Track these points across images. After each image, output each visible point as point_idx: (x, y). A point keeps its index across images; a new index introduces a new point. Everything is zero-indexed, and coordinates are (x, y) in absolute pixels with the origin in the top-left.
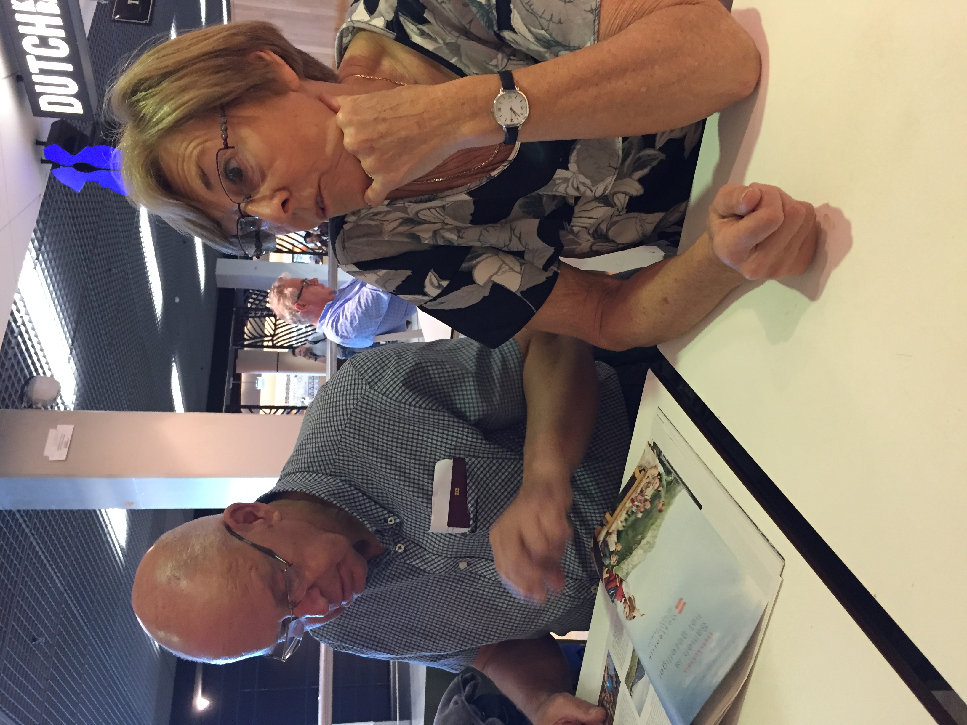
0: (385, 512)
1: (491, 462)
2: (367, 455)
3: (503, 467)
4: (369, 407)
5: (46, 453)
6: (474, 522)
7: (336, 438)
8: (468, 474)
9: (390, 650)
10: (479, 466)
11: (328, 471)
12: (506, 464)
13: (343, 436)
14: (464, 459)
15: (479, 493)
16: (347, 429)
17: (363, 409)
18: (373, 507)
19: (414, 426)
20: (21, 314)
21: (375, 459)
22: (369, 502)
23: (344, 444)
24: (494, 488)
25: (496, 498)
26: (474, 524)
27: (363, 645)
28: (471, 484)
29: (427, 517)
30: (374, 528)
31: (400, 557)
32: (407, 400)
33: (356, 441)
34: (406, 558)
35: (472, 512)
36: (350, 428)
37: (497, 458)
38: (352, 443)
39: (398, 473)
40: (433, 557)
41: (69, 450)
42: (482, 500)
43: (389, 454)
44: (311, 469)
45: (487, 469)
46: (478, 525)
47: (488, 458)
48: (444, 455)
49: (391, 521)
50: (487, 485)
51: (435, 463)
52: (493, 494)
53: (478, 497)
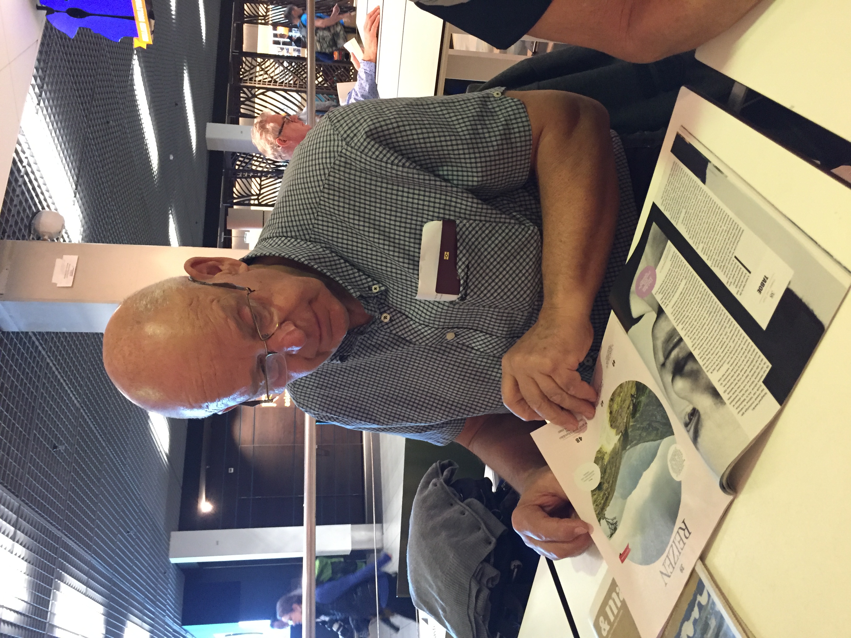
0: (369, 279)
1: (484, 225)
2: (349, 218)
3: (497, 232)
4: (348, 166)
5: (54, 280)
6: (464, 289)
7: (314, 201)
8: (458, 237)
9: (375, 420)
10: (470, 229)
11: (307, 237)
12: (500, 228)
13: (322, 198)
14: (454, 221)
15: (470, 258)
16: (326, 191)
17: (342, 169)
18: (357, 275)
19: (398, 186)
20: (26, 155)
21: (356, 222)
22: (352, 269)
23: (323, 207)
24: (486, 253)
25: (488, 264)
26: (464, 291)
27: (348, 416)
28: (461, 248)
29: (414, 284)
30: (358, 293)
31: (386, 327)
32: (389, 159)
33: (336, 203)
34: (392, 328)
35: (463, 278)
36: (329, 189)
37: (490, 221)
38: (331, 206)
39: (382, 237)
40: (420, 327)
41: (74, 278)
42: (473, 265)
43: (372, 217)
44: (289, 234)
45: (480, 232)
46: (468, 292)
47: (481, 221)
48: (433, 216)
49: (376, 289)
50: (479, 250)
51: (422, 226)
52: (485, 260)
53: (470, 262)
